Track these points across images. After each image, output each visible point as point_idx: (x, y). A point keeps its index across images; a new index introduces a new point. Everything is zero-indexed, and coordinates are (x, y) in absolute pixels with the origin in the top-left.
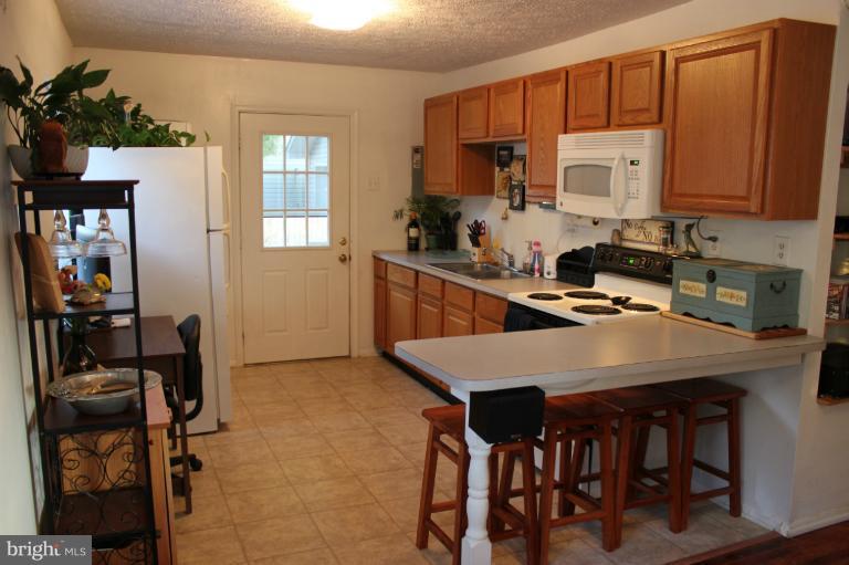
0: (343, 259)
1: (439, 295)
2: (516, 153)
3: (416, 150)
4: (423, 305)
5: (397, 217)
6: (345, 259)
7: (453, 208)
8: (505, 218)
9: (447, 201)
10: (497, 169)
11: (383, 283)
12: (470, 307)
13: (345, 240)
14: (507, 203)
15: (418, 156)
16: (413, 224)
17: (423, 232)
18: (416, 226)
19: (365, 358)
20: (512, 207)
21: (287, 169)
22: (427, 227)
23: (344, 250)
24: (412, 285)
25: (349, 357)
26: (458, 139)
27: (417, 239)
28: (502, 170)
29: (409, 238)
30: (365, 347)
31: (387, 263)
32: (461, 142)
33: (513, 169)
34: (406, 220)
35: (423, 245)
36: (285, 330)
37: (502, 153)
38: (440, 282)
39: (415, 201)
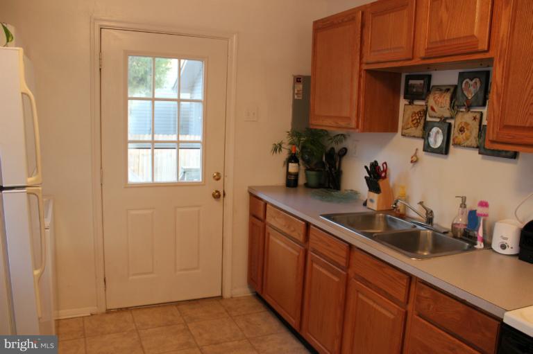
0: (217, 196)
1: (343, 262)
2: (434, 82)
3: (298, 80)
4: (315, 266)
5: (275, 150)
6: (219, 196)
7: (337, 143)
8: (415, 161)
9: (332, 135)
10: (403, 102)
11: (259, 223)
12: (402, 298)
13: (218, 174)
14: (420, 143)
15: (300, 86)
16: (292, 158)
17: (302, 167)
18: (296, 161)
19: (238, 299)
20: (427, 148)
21: (156, 96)
22: (307, 162)
23: (218, 186)
24: (301, 238)
25: (221, 297)
26: (361, 64)
27: (296, 175)
28: (411, 103)
29: (288, 174)
30: (238, 286)
31: (266, 203)
32: (365, 67)
33: (431, 102)
34: (284, 154)
35: (302, 181)
36: (152, 273)
37: (411, 82)
38: (345, 246)
39: (295, 133)
